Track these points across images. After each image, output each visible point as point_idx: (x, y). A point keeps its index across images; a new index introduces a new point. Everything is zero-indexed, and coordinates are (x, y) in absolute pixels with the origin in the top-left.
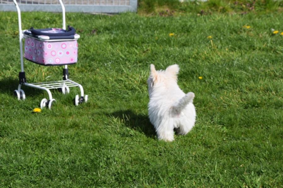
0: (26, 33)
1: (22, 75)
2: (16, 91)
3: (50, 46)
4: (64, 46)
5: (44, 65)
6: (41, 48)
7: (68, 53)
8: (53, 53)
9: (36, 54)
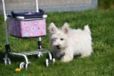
0: (8, 16)
1: (7, 47)
2: (4, 59)
3: (25, 24)
4: (36, 23)
5: (21, 37)
6: (19, 26)
7: (39, 28)
8: (28, 29)
9: (16, 30)
